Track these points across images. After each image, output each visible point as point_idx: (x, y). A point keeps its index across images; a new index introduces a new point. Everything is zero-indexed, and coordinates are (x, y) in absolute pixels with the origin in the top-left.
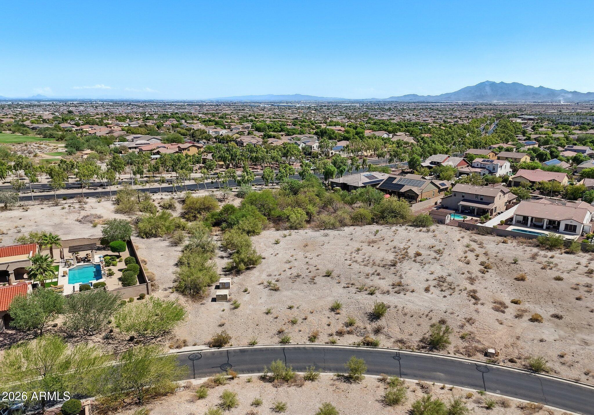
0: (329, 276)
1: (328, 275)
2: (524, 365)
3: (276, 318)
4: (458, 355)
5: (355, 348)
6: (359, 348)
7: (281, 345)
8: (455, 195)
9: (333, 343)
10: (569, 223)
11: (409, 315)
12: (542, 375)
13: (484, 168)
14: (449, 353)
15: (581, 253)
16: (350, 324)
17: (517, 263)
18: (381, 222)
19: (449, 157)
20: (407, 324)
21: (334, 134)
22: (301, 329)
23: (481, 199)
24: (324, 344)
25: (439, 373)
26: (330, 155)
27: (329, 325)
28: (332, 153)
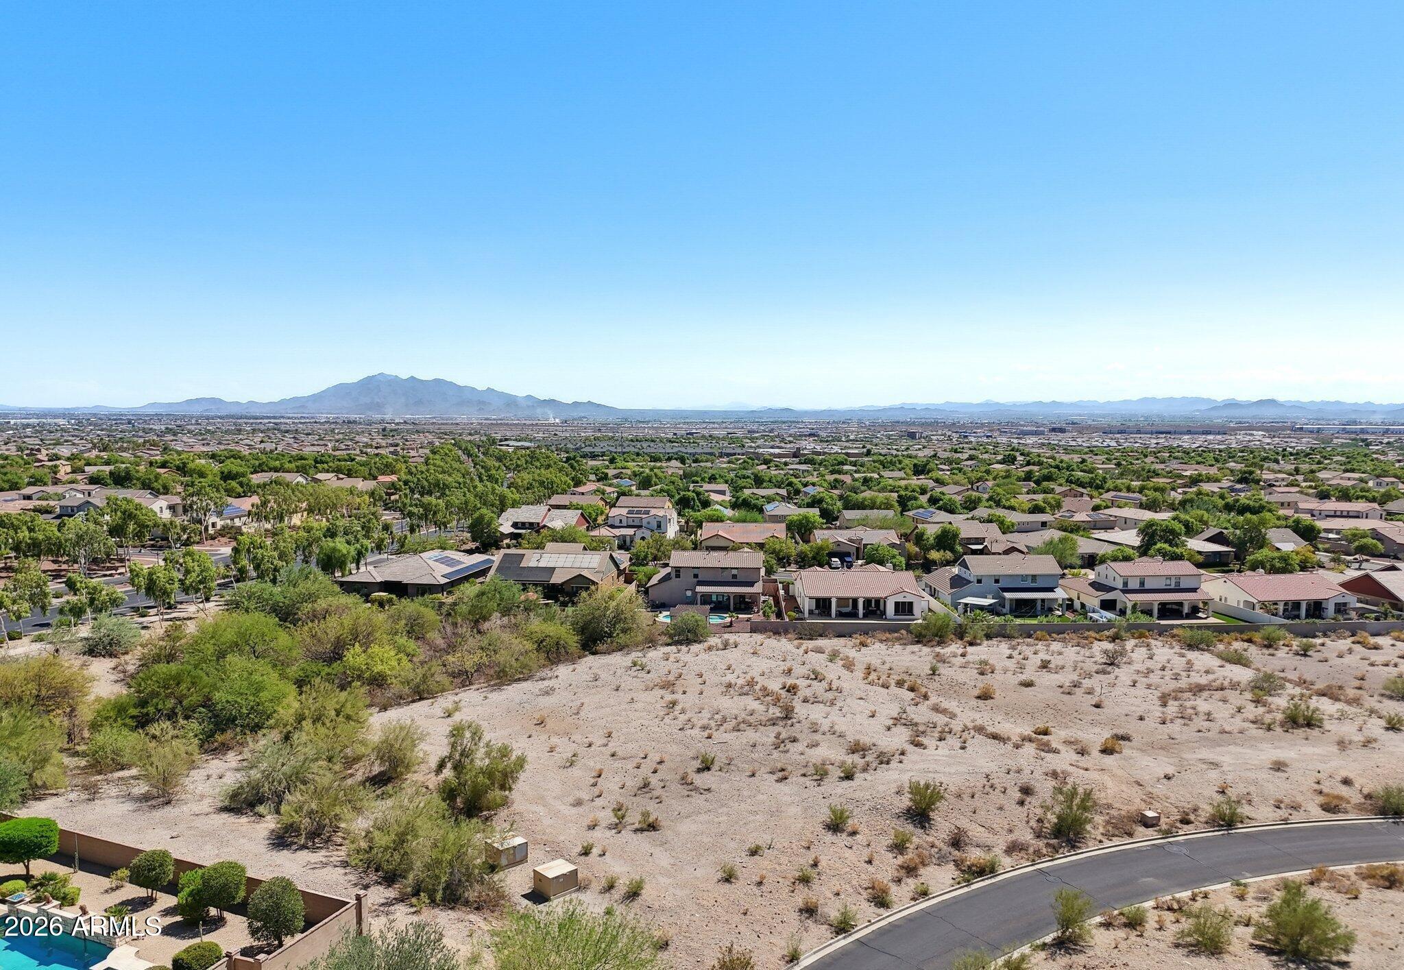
0: (708, 769)
1: (706, 767)
2: (1207, 823)
3: (760, 884)
4: (1116, 841)
5: (966, 890)
6: (974, 887)
7: (844, 938)
8: (678, 576)
9: (924, 894)
10: (900, 599)
11: (966, 797)
12: (1241, 830)
13: (640, 527)
14: (1101, 841)
15: (985, 643)
16: (899, 847)
17: (937, 672)
18: (601, 647)
19: (549, 510)
20: (982, 814)
21: (160, 481)
22: (835, 890)
23: (734, 576)
24: (913, 903)
25: (1144, 880)
26: (211, 531)
27: (870, 862)
28: (214, 525)
